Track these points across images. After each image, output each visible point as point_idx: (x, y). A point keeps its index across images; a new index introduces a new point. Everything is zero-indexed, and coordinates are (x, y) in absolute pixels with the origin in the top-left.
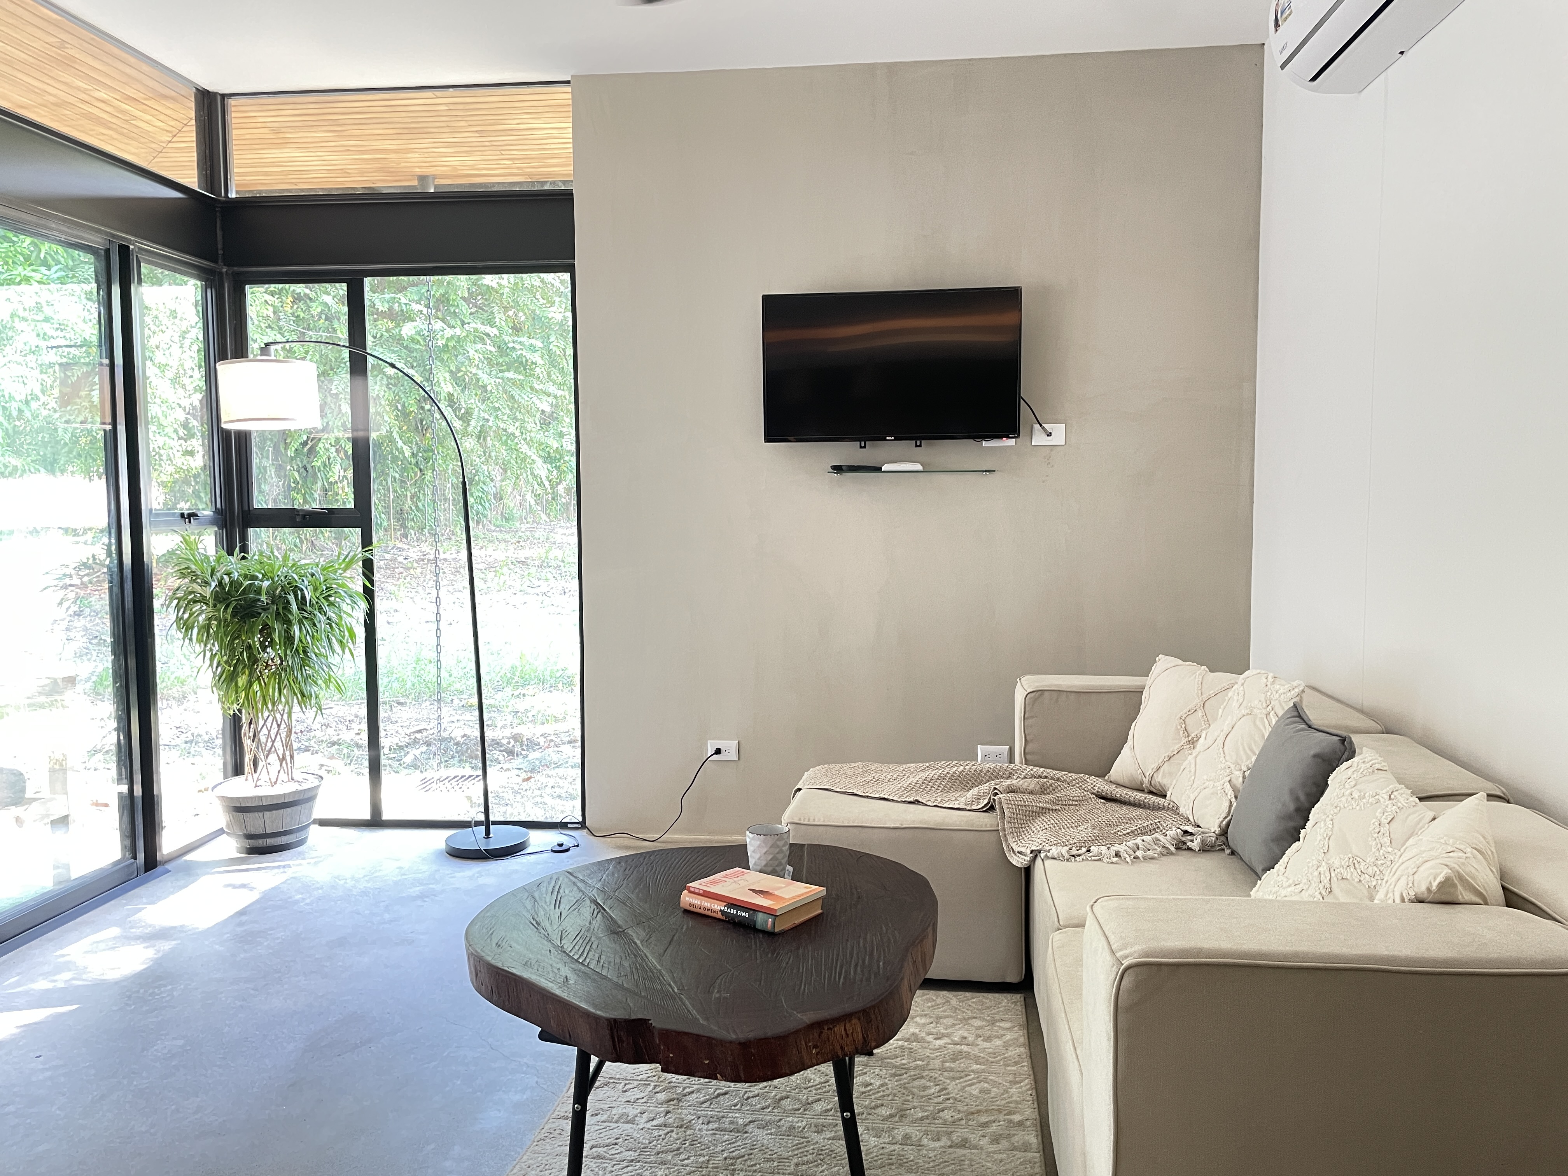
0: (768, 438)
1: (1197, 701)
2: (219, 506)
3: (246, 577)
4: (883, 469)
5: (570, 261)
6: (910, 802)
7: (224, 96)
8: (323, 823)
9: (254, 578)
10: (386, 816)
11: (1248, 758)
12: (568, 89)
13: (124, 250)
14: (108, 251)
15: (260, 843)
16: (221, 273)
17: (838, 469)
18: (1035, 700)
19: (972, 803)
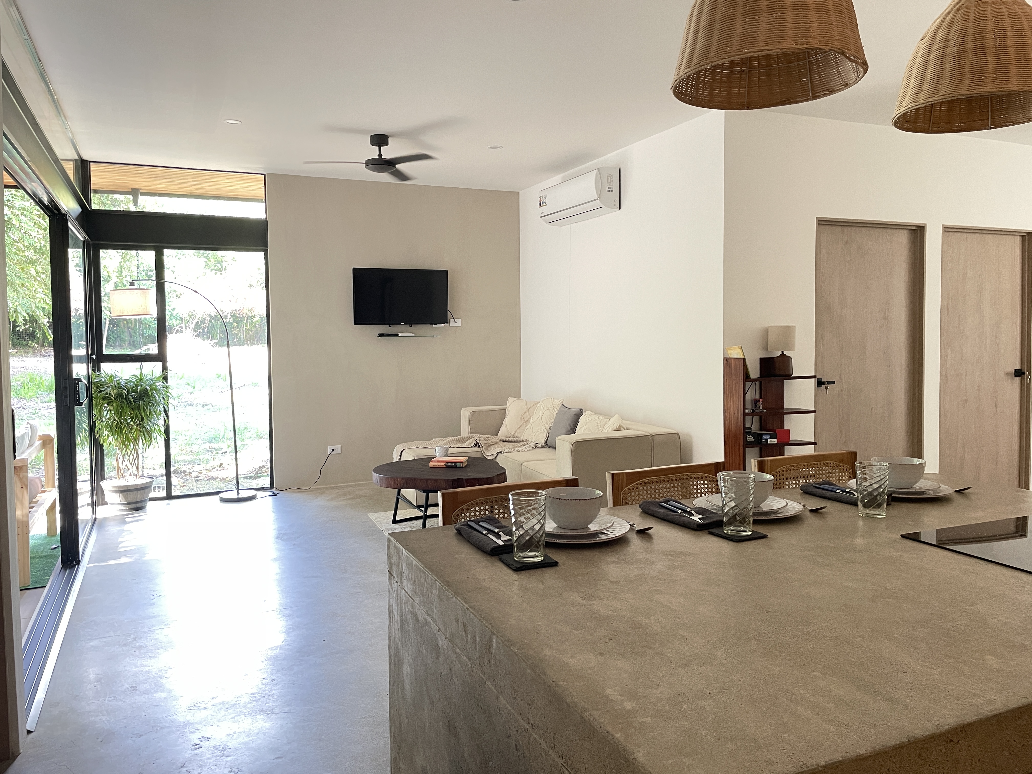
0: (356, 323)
1: (526, 410)
4: (399, 335)
5: (266, 247)
8: (154, 499)
10: (173, 494)
11: (550, 421)
16: (89, 244)
17: (381, 335)
18: (470, 415)
19: (469, 445)
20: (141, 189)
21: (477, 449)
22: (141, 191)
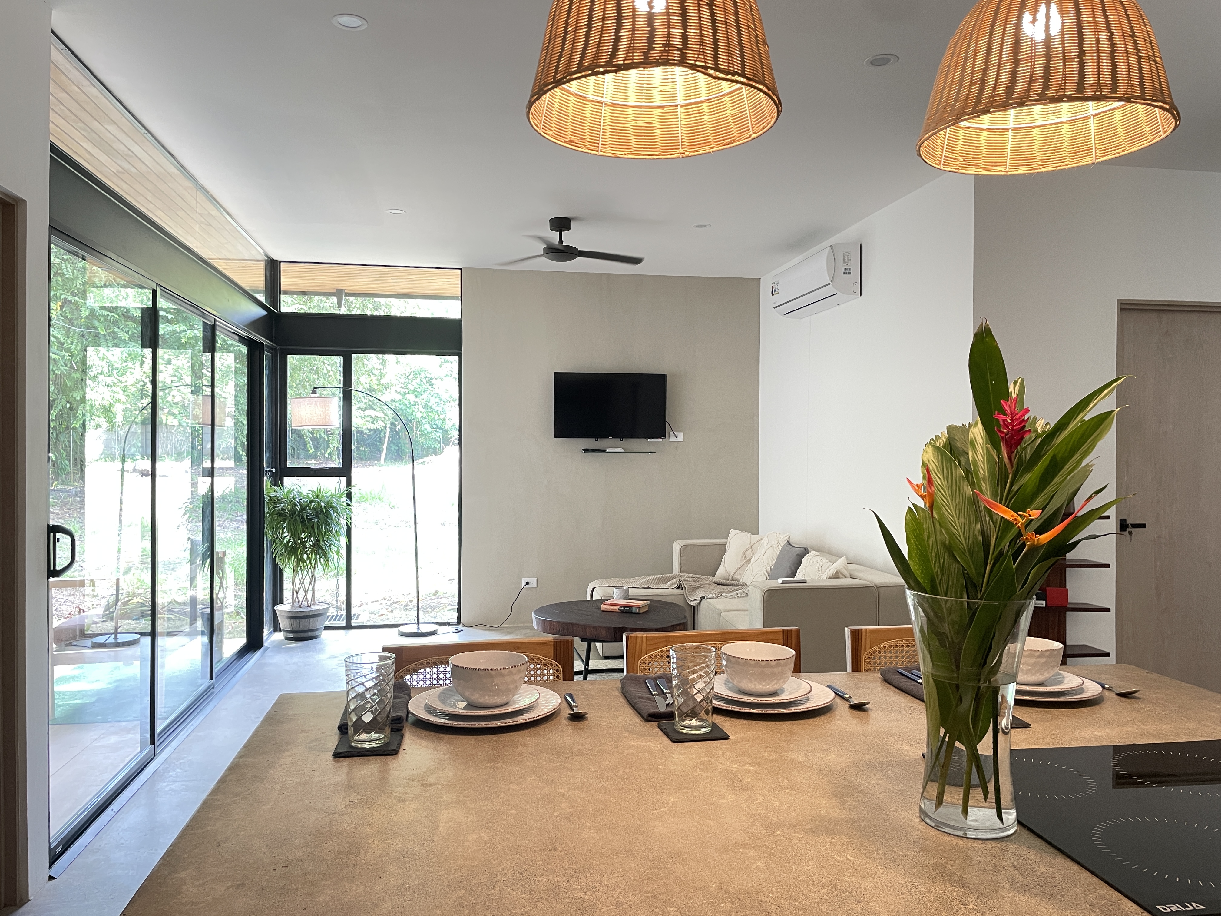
0: (556, 436)
1: (748, 546)
4: (607, 451)
5: (457, 352)
6: (646, 588)
7: (279, 261)
10: (353, 623)
11: (772, 562)
16: (277, 349)
17: (586, 450)
18: (684, 549)
19: (671, 586)
20: (345, 290)
21: (679, 591)
22: (346, 291)
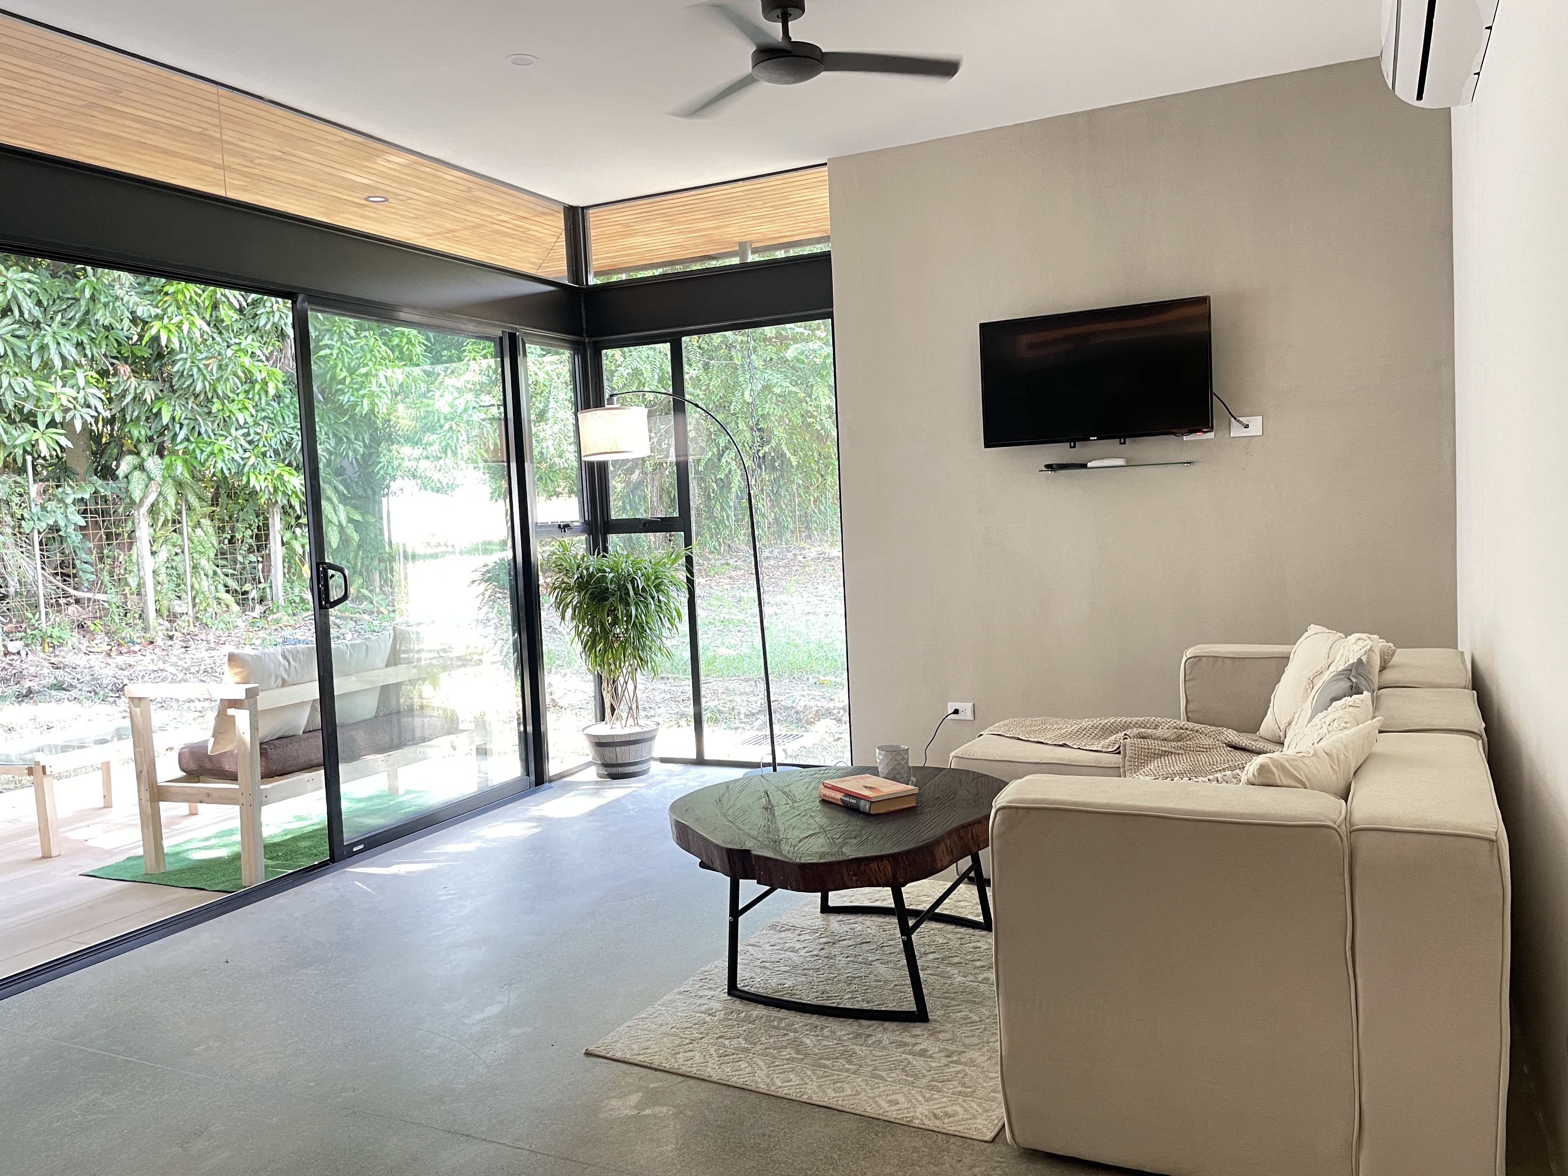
0: (987, 445)
1: (1324, 664)
2: (587, 519)
3: (599, 570)
4: (1089, 465)
5: (830, 309)
6: (1060, 746)
7: (583, 208)
8: (664, 760)
9: (605, 571)
10: (707, 756)
12: (825, 168)
13: (513, 337)
14: (501, 338)
15: (614, 770)
16: (584, 343)
17: (1049, 467)
19: (1108, 747)
